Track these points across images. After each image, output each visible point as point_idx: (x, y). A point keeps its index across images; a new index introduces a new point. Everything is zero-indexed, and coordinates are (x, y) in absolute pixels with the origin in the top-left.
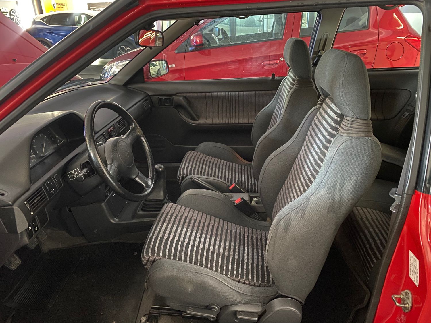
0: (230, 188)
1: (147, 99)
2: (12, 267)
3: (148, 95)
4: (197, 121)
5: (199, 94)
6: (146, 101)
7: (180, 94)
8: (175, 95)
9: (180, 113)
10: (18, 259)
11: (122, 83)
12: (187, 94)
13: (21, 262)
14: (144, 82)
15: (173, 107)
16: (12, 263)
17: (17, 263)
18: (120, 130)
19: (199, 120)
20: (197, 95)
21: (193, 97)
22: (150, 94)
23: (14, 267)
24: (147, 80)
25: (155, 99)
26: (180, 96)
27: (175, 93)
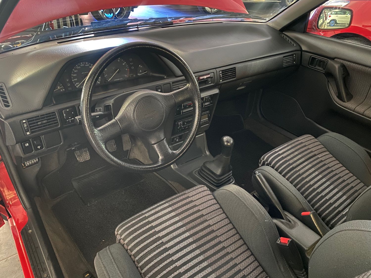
0: (303, 214)
1: (294, 54)
2: (80, 159)
3: (301, 50)
4: (344, 102)
5: (364, 68)
6: (292, 56)
7: (338, 60)
8: (333, 59)
9: (329, 83)
10: (88, 155)
11: (279, 28)
12: (349, 63)
13: (89, 158)
14: (304, 32)
15: (323, 73)
16: (82, 156)
17: (85, 158)
18: (221, 81)
19: (348, 102)
20: (362, 68)
21: (354, 69)
22: (304, 48)
23: (82, 160)
24: (309, 31)
25: (307, 56)
26: (337, 62)
27: (333, 56)
